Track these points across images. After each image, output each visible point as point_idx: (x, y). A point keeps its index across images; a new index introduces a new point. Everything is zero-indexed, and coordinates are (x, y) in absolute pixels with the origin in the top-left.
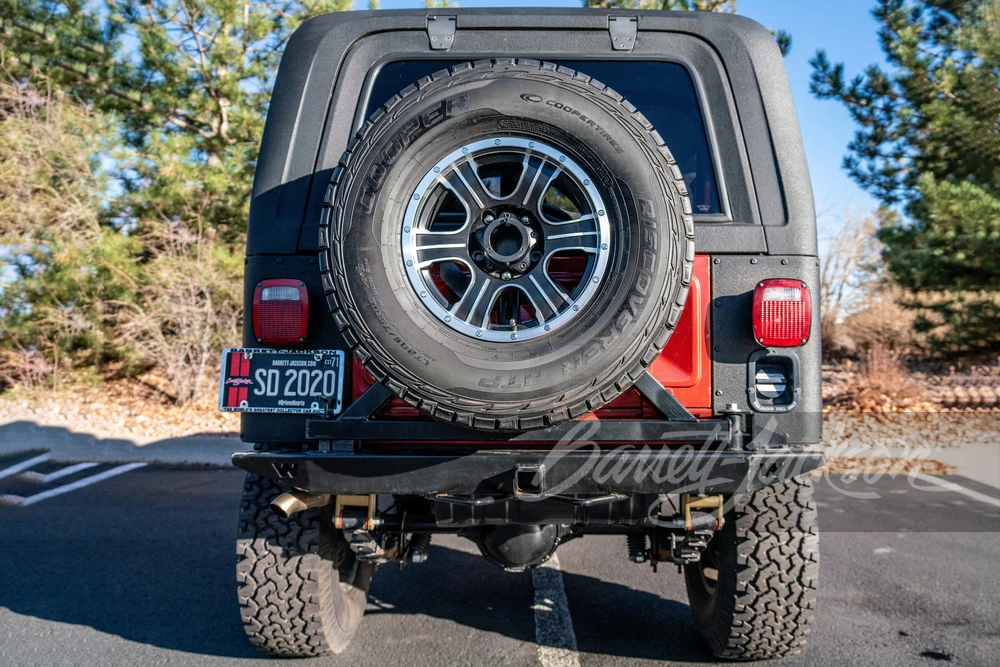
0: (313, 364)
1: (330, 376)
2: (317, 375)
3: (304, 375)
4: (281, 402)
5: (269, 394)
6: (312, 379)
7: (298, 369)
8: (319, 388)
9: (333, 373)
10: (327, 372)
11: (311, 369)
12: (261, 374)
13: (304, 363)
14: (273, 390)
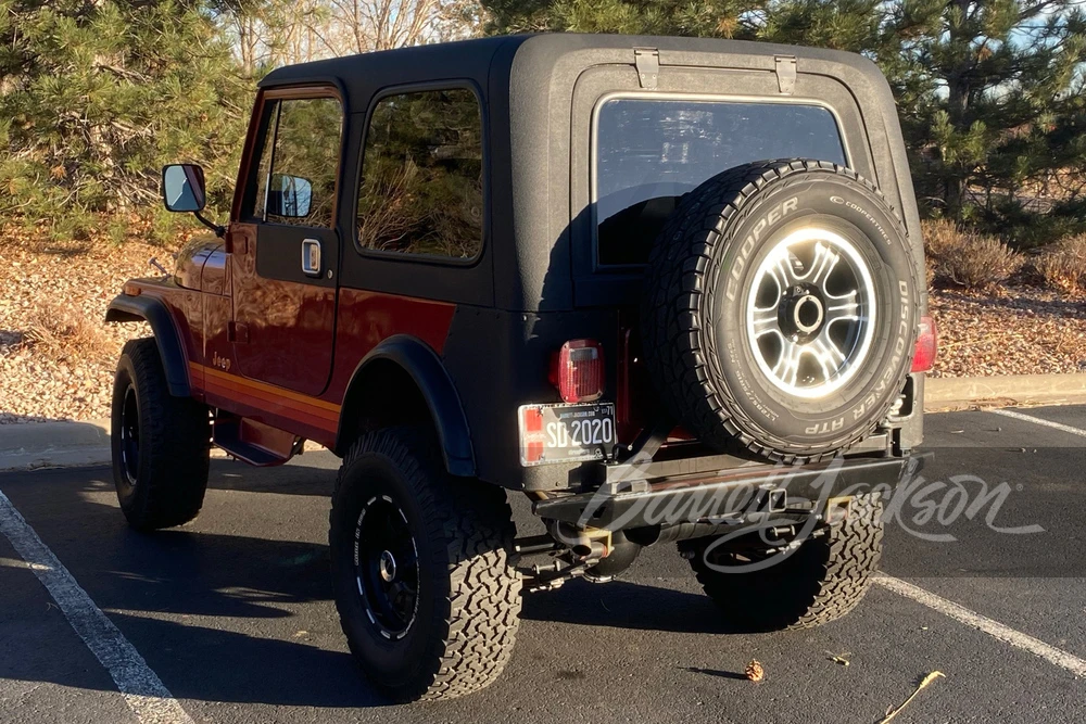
0: (593, 414)
1: (607, 423)
2: (597, 424)
3: (586, 425)
4: (571, 452)
5: (561, 445)
6: (594, 428)
7: (581, 420)
8: (599, 436)
9: (609, 420)
10: (605, 421)
11: (591, 419)
12: (552, 427)
13: (585, 414)
14: (563, 442)
